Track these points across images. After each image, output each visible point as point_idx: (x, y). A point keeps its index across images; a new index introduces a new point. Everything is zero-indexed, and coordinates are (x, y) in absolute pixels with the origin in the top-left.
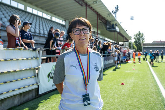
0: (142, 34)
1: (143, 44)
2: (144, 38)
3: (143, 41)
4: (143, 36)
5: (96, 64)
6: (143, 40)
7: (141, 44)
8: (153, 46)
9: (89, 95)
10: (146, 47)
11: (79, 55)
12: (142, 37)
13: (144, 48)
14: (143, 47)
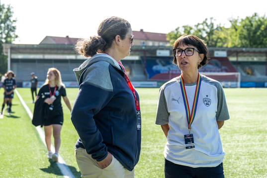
0: (5, 10)
1: (8, 46)
2: (14, 25)
3: (8, 36)
4: (12, 19)
5: (207, 96)
6: (12, 34)
7: (4, 45)
8: (43, 53)
9: (192, 136)
10: (20, 56)
11: (184, 85)
12: (8, 22)
13: (13, 61)
14: (9, 56)
